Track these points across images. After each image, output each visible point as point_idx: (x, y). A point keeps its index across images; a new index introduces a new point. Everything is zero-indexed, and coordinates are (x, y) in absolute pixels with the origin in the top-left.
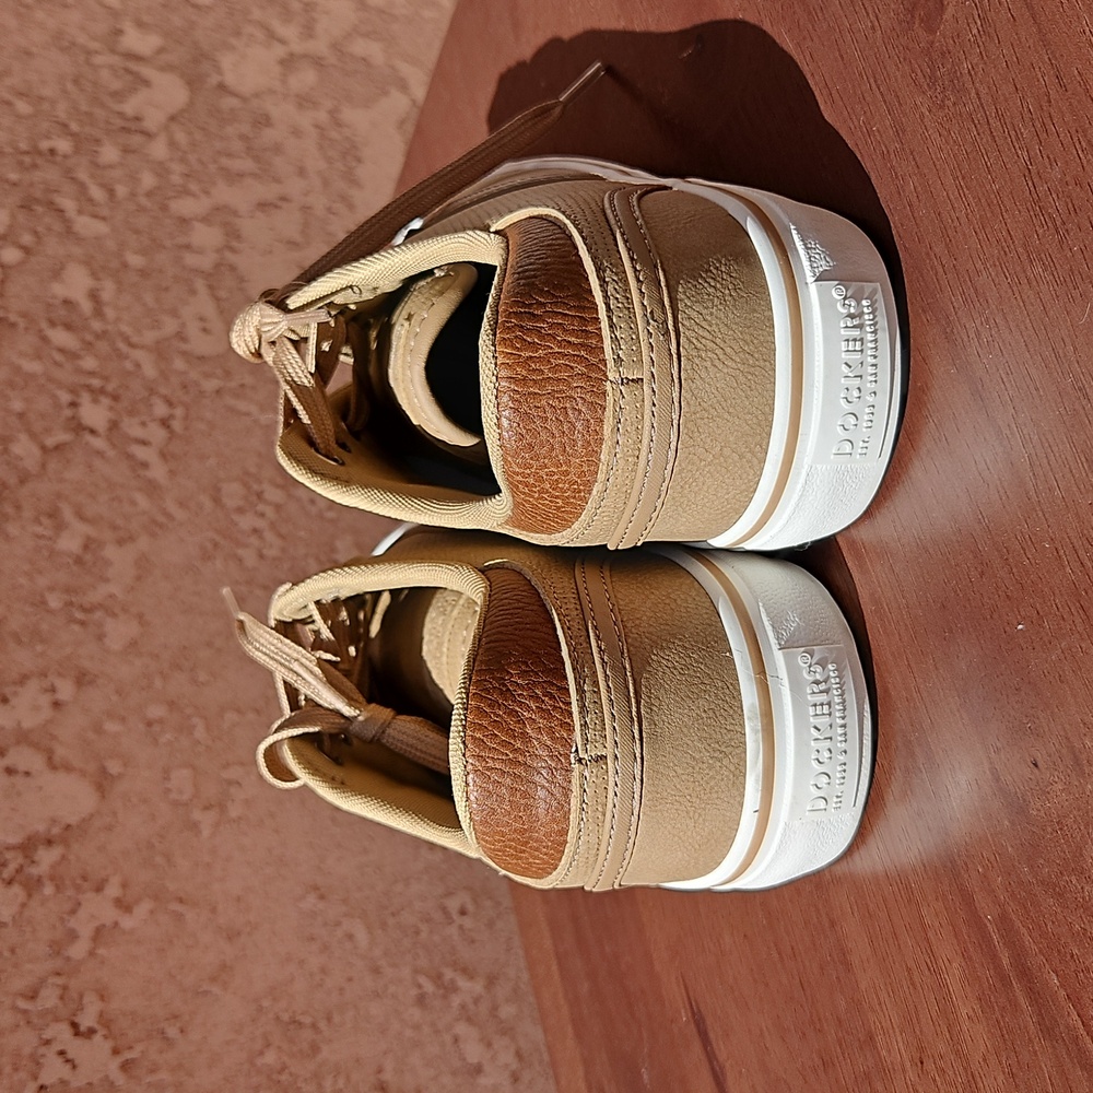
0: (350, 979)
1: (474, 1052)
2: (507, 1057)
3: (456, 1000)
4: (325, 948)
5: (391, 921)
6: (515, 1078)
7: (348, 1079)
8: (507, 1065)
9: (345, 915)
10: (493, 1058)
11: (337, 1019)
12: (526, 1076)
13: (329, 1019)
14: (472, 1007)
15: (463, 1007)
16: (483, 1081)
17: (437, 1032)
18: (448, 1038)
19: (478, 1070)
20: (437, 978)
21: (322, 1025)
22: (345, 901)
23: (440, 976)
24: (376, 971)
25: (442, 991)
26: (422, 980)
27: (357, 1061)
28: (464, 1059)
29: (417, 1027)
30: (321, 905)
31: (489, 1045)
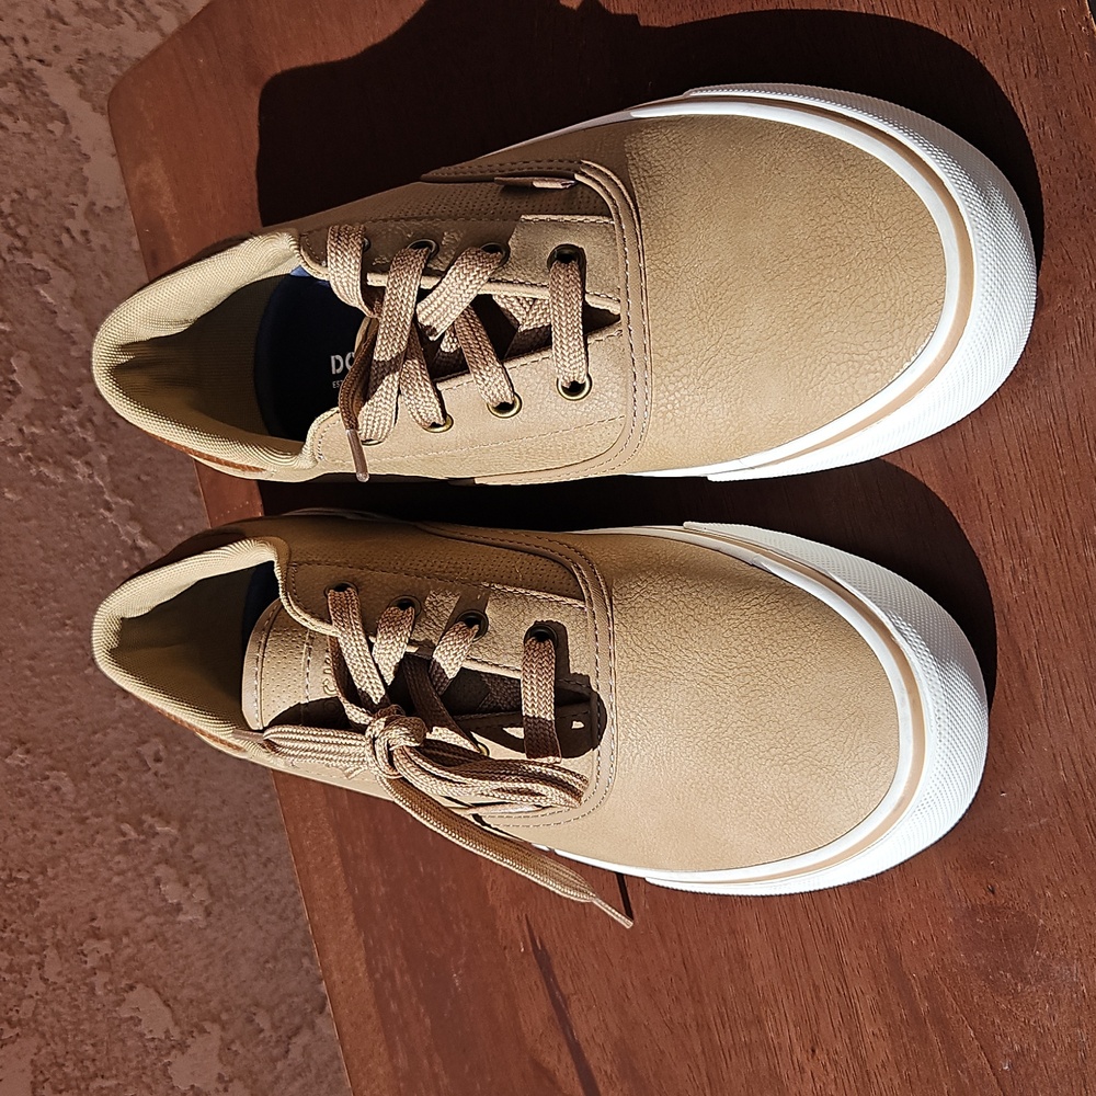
0: (60, 833)
1: (172, 892)
2: (201, 895)
3: (156, 844)
4: (34, 803)
5: (93, 771)
6: (208, 913)
7: (64, 928)
8: (201, 902)
9: (52, 769)
10: (190, 897)
11: (50, 872)
12: (216, 909)
13: (43, 872)
14: (169, 850)
15: (162, 850)
16: (181, 918)
17: (141, 876)
18: (149, 880)
19: (178, 908)
20: (138, 825)
21: (39, 879)
22: (49, 754)
23: (141, 822)
24: (83, 821)
25: (142, 837)
26: (126, 827)
27: (72, 911)
28: (166, 900)
29: (121, 873)
30: (29, 759)
31: (186, 885)
